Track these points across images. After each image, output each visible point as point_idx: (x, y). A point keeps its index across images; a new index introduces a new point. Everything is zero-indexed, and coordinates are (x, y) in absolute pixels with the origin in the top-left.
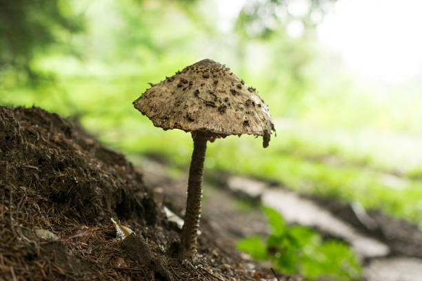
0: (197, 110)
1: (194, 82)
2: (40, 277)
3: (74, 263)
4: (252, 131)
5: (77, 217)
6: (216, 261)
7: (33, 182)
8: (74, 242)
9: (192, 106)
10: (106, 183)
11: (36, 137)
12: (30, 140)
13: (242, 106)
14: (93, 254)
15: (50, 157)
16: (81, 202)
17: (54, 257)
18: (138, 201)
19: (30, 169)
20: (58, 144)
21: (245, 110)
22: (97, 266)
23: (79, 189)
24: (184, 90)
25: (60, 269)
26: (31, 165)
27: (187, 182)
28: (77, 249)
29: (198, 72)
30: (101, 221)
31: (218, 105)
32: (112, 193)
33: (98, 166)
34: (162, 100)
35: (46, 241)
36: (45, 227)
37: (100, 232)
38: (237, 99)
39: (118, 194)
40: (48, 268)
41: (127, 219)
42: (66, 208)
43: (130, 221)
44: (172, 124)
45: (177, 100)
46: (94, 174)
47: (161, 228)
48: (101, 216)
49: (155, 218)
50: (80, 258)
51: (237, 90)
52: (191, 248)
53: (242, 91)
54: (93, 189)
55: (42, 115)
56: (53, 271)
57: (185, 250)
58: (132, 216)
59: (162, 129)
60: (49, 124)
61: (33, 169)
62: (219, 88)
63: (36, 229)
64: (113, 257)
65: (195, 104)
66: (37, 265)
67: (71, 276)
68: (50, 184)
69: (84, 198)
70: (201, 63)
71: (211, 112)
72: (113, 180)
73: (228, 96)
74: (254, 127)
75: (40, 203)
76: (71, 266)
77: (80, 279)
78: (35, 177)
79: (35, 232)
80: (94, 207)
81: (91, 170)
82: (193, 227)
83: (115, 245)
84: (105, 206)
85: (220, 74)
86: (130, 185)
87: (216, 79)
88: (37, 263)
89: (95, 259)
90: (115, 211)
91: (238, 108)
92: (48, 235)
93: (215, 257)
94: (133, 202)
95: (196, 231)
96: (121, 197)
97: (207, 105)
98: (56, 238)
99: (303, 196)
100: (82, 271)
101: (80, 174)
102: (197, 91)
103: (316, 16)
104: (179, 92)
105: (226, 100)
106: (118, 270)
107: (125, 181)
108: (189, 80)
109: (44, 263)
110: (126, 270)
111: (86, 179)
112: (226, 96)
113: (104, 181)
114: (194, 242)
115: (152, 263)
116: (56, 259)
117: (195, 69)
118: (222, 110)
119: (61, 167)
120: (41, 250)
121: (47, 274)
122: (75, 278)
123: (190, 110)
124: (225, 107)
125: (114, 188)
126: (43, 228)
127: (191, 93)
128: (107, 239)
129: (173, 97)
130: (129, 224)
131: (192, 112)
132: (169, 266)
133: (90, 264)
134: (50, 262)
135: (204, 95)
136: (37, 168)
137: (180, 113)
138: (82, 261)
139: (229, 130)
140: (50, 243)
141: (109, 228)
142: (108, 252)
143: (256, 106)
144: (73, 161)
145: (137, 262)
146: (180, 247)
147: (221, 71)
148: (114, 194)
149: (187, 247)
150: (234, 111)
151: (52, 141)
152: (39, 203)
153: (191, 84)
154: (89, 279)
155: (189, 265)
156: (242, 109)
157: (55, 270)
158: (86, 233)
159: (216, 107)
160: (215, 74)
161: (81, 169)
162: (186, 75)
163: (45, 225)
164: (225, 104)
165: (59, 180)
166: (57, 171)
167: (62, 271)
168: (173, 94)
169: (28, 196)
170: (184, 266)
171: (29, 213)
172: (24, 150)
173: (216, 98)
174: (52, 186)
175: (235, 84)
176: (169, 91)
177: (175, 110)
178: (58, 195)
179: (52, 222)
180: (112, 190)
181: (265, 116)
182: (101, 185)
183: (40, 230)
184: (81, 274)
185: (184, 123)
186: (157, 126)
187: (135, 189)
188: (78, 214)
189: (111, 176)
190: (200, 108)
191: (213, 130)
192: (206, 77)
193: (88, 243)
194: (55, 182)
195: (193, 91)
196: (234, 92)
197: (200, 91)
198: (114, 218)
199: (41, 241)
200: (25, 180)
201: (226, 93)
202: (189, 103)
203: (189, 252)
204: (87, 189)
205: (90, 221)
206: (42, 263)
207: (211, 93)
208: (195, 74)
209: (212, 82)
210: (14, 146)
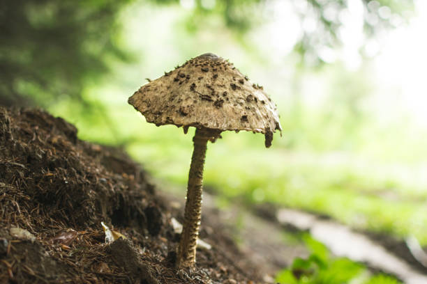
0: (192, 103)
1: (192, 75)
2: (7, 276)
3: (48, 264)
4: (251, 127)
5: (65, 219)
6: (221, 276)
7: (16, 179)
8: (54, 244)
9: (186, 100)
10: (102, 187)
11: (32, 138)
12: (24, 140)
13: (242, 101)
14: (73, 257)
15: (40, 156)
16: (71, 205)
17: (25, 257)
18: (140, 210)
19: (15, 166)
20: (55, 145)
21: (245, 105)
22: (74, 270)
23: (69, 191)
24: (180, 84)
25: (30, 269)
26: (18, 162)
27: (187, 186)
28: (55, 250)
29: (197, 66)
30: (92, 226)
31: (214, 99)
32: (109, 197)
33: (97, 170)
34: (157, 94)
35: (20, 239)
36: (23, 226)
37: (87, 237)
38: (238, 94)
39: (115, 199)
40: (17, 269)
41: (125, 226)
42: (54, 210)
43: (128, 228)
44: (164, 119)
45: (172, 95)
46: (90, 177)
47: (165, 240)
48: (93, 220)
49: (160, 229)
50: (57, 260)
51: (238, 85)
52: (188, 258)
53: (243, 86)
54: (86, 191)
55: (45, 117)
56: (23, 272)
57: (182, 260)
58: (131, 224)
59: (154, 125)
60: (51, 127)
61: (18, 166)
62: (218, 82)
63: (11, 227)
64: (95, 261)
65: (190, 98)
66: (5, 265)
67: (41, 278)
68: (36, 183)
69: (75, 201)
70: (201, 57)
71: (207, 107)
72: (111, 185)
73: (227, 91)
74: (254, 123)
75: (21, 201)
76: (43, 266)
77: (52, 281)
78: (19, 174)
79: (9, 231)
80: (85, 210)
81: (87, 173)
82: (191, 235)
83: (101, 250)
84: (99, 211)
85: (221, 68)
86: (131, 192)
87: (215, 74)
88: (6, 262)
89: (75, 262)
90: (110, 217)
91: (237, 102)
92: (24, 234)
93: (222, 272)
94: (134, 210)
95: (195, 240)
96: (118, 202)
97: (203, 99)
98: (33, 238)
99: (356, 231)
100: (56, 273)
101: (72, 175)
102: (194, 84)
103: (372, 46)
104: (175, 86)
105: (225, 94)
106: (99, 275)
107: (127, 187)
108: (186, 74)
109: (14, 262)
110: (109, 276)
111: (79, 181)
112: (225, 90)
113: (101, 185)
114: (192, 251)
115: (139, 269)
116: (27, 258)
117: (194, 62)
118: (218, 104)
119: (52, 167)
120: (11, 248)
121: (14, 274)
122: (46, 281)
123: (184, 104)
124: (222, 101)
125: (111, 192)
126: (20, 227)
127: (187, 87)
128: (93, 243)
129: (168, 92)
130: (127, 232)
131: (186, 106)
132: (162, 276)
133: (66, 267)
134: (19, 261)
135: (201, 89)
136: (22, 166)
137: (173, 107)
138: (58, 263)
139: (224, 126)
140: (25, 242)
141: (99, 233)
142: (90, 256)
143: (259, 103)
144: (66, 162)
145: (123, 268)
146: (177, 256)
147: (222, 66)
148: (110, 199)
149: (185, 256)
150: (232, 105)
151: (50, 142)
152: (19, 202)
153: (188, 78)
154: (62, 282)
155: (184, 276)
156: (241, 104)
157: (25, 270)
158: (70, 236)
159: (212, 101)
160: (215, 67)
161: (73, 169)
162: (185, 69)
163: (24, 225)
164: (223, 98)
165: (47, 179)
166: (47, 170)
167: (32, 272)
168: (168, 88)
169: (7, 192)
170: (179, 276)
171: (5, 210)
172: (12, 147)
173: (214, 92)
174: (38, 186)
175: (237, 79)
176: (164, 85)
177: (169, 104)
178: (45, 194)
179: (35, 222)
180: (108, 194)
181: (269, 113)
182: (97, 189)
183: (14, 229)
184: (54, 276)
185: (176, 117)
186: (149, 121)
187: (137, 196)
188: (66, 217)
189: (111, 180)
190: (195, 102)
191: (207, 124)
192: (205, 71)
193: (71, 246)
194: (42, 181)
195: (190, 84)
196: (234, 87)
197: (197, 85)
198: (104, 222)
199: (13, 239)
200: (7, 177)
201: (225, 88)
202: (183, 97)
203: (186, 263)
204: (79, 191)
205: (79, 225)
206: (10, 262)
207: (209, 87)
208: (194, 68)
209: (211, 76)
210: (2, 143)
